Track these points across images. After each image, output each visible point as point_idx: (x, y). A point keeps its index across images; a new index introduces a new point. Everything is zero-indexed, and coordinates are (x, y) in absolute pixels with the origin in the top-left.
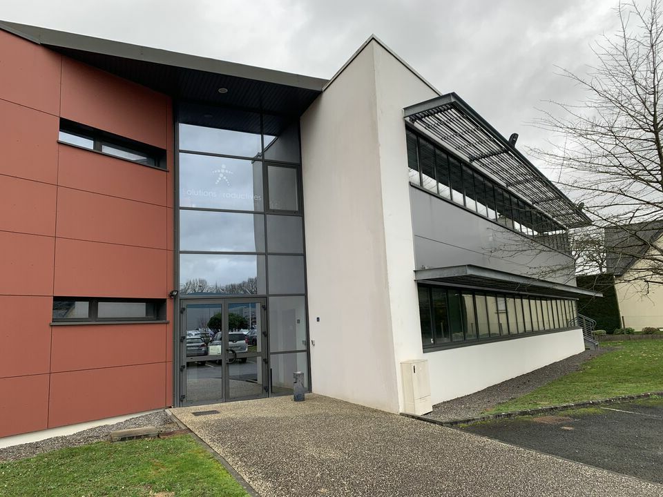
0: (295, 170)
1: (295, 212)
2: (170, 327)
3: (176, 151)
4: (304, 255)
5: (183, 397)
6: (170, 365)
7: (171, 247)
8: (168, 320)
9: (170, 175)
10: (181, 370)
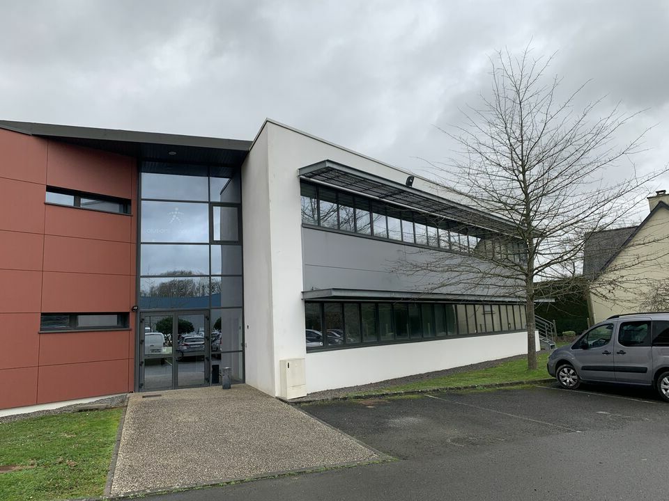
0: (236, 209)
1: (235, 242)
2: (133, 333)
3: (139, 199)
4: (242, 276)
5: (142, 385)
6: (132, 361)
7: (134, 273)
8: (130, 327)
9: (134, 218)
10: (140, 365)
